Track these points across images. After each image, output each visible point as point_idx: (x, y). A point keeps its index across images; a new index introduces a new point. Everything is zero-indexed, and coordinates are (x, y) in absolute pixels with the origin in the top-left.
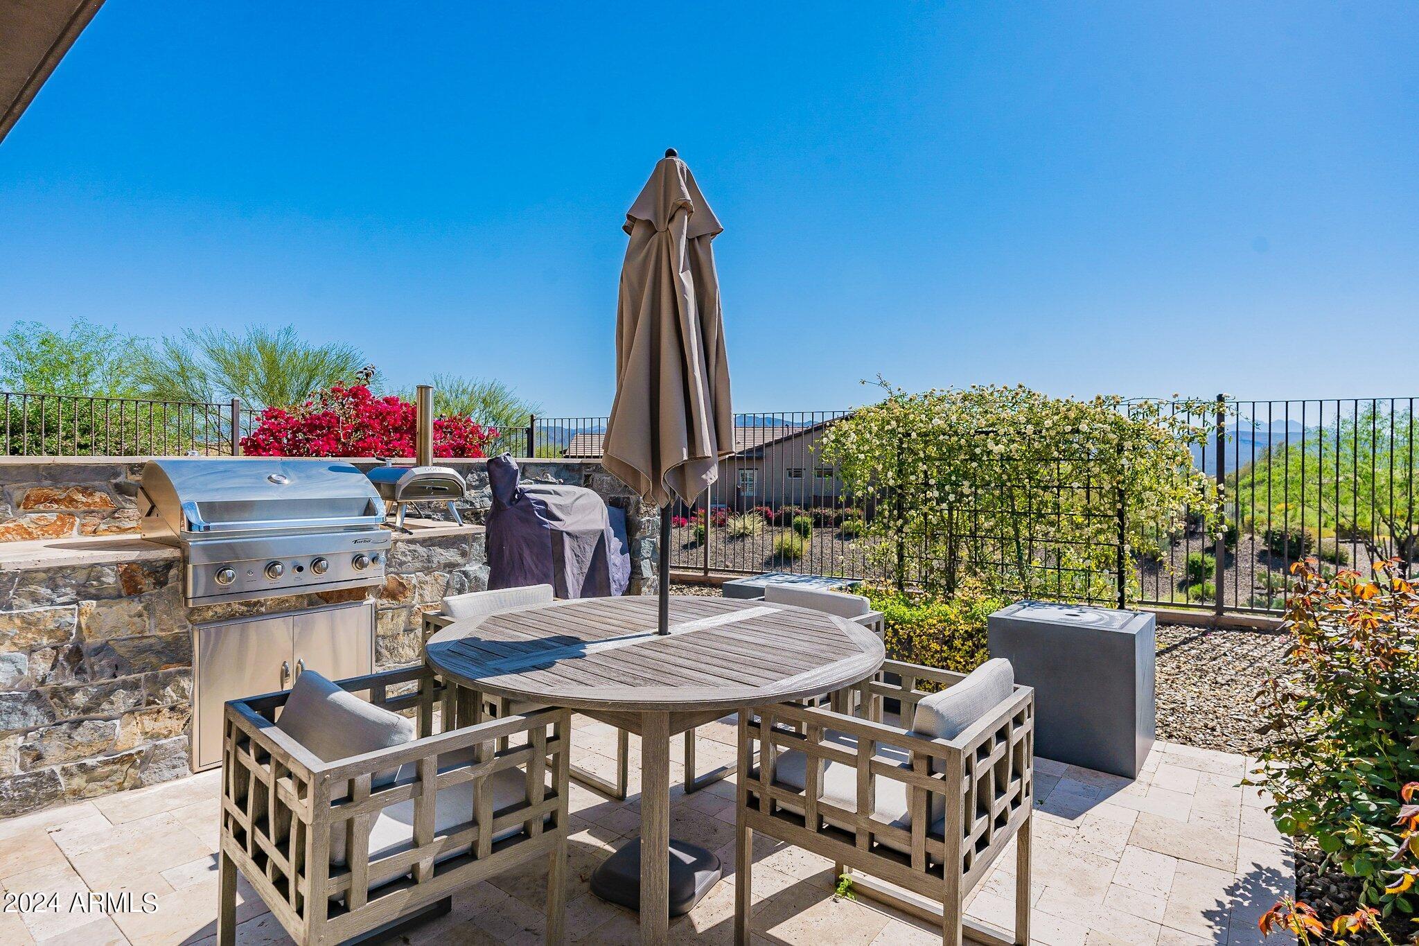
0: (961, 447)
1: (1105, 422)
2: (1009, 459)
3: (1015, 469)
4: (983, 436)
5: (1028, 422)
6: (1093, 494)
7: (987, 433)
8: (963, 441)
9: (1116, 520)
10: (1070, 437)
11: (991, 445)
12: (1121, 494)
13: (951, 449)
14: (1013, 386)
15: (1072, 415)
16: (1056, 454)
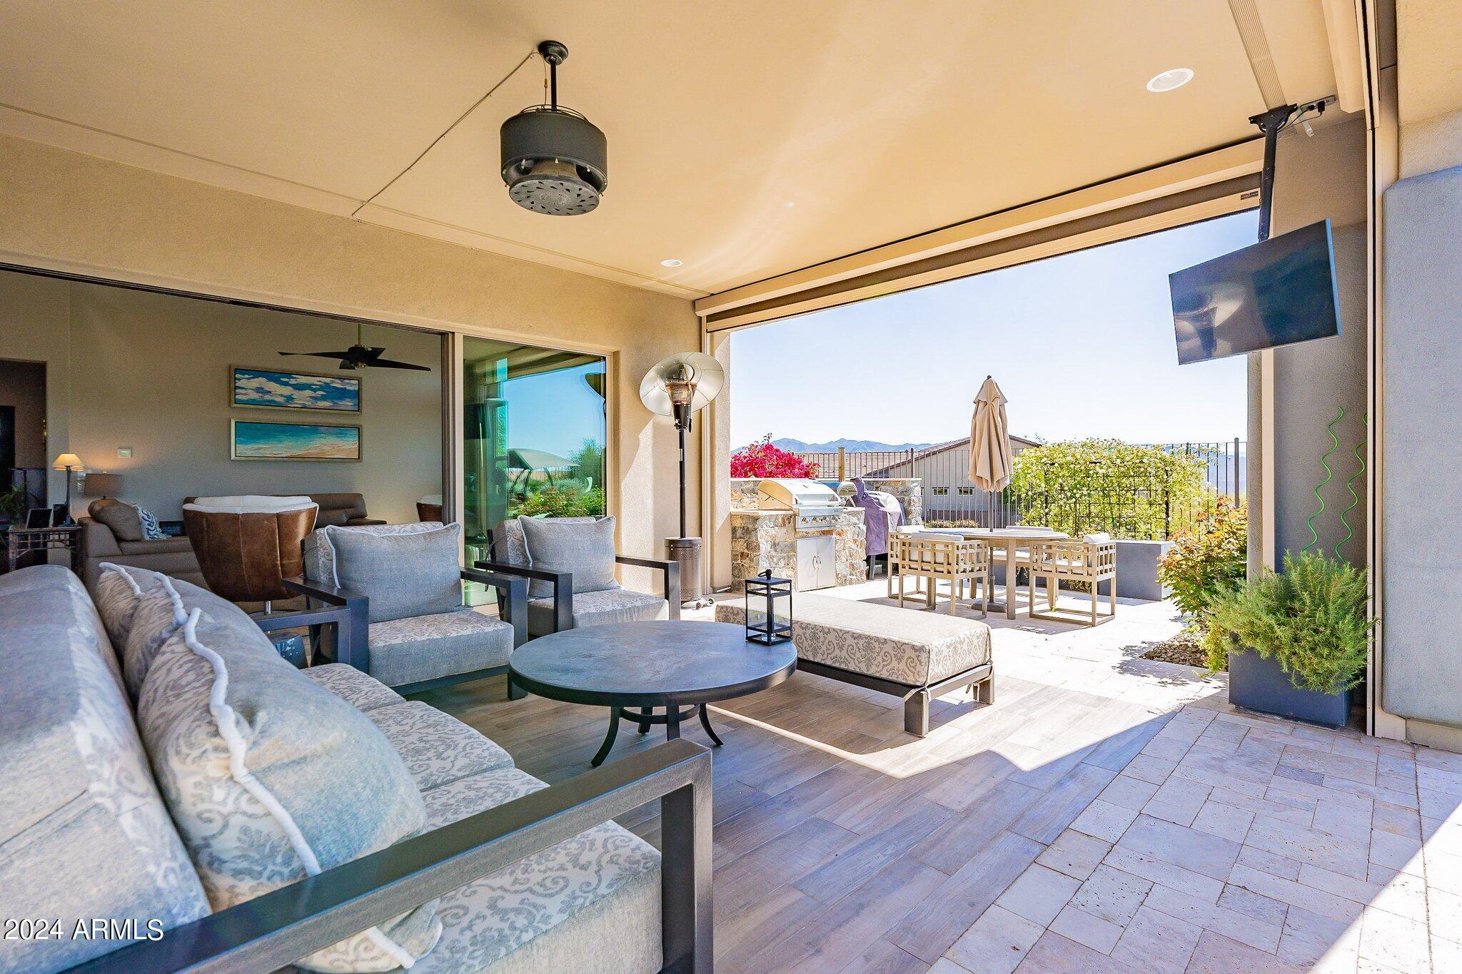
0: (1081, 470)
1: (1156, 458)
2: (1108, 476)
3: (1111, 481)
4: (1094, 465)
5: (1118, 457)
6: (1153, 494)
7: (1096, 463)
8: (1083, 468)
9: (1165, 506)
10: (1139, 465)
11: (1098, 469)
12: (1167, 492)
13: (1076, 472)
14: (1109, 439)
15: (1140, 454)
16: (1132, 474)
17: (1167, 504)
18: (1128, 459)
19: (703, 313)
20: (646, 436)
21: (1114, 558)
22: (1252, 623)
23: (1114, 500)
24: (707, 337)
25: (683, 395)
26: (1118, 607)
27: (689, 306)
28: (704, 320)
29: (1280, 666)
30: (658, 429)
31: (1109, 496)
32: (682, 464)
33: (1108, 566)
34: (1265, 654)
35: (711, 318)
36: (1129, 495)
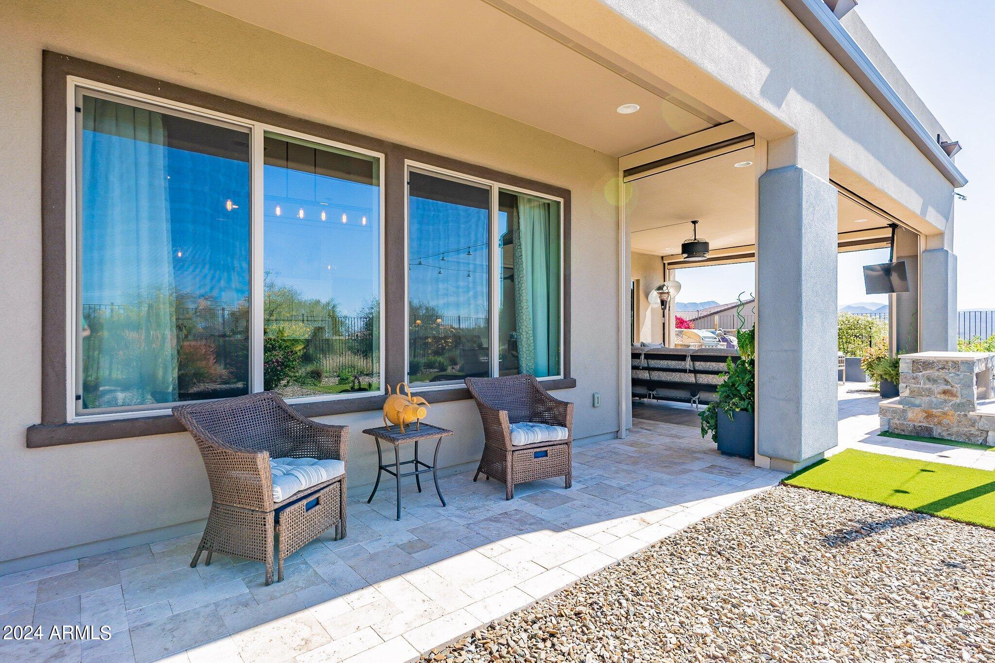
1: (865, 321)
10: (857, 325)
15: (857, 319)
16: (853, 328)
17: (870, 342)
18: (851, 321)
19: (666, 262)
20: (649, 313)
21: (844, 361)
22: (885, 371)
23: (844, 341)
24: (667, 271)
25: (665, 297)
26: (845, 383)
27: (660, 258)
28: (666, 265)
29: (893, 383)
30: (653, 310)
31: (842, 338)
32: (664, 324)
33: (842, 364)
34: (889, 380)
35: (669, 264)
36: (852, 338)
